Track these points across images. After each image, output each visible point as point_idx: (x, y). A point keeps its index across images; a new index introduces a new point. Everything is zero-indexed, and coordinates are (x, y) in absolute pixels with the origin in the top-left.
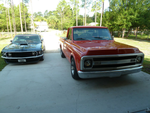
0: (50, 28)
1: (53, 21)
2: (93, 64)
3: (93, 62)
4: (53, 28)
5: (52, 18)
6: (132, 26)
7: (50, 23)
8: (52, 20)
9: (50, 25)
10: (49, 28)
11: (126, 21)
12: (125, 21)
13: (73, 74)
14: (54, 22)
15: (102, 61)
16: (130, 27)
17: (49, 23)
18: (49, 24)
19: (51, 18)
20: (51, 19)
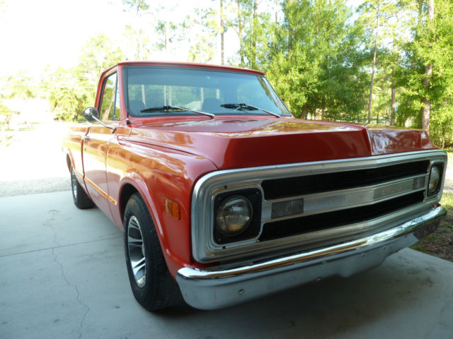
0: (60, 120)
1: (69, 98)
2: (266, 216)
3: (264, 202)
4: (68, 118)
5: (66, 88)
6: (307, 104)
7: (59, 102)
8: (67, 95)
9: (60, 111)
10: (57, 119)
11: (291, 89)
12: (287, 89)
13: (140, 281)
14: (72, 100)
15: (307, 198)
16: (303, 106)
17: (56, 104)
18: (55, 106)
19: (62, 89)
20: (63, 91)
